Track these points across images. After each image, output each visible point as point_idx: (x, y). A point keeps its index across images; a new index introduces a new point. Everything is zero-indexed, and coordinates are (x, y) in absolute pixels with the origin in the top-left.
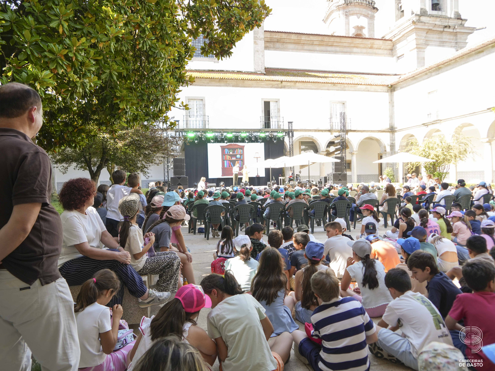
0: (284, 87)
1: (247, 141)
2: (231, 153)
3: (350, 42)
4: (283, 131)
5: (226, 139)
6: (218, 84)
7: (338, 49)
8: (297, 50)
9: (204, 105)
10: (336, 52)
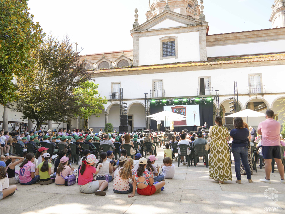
0: (214, 68)
1: (187, 104)
2: (178, 111)
3: (275, 32)
4: (213, 96)
5: (174, 103)
6: (171, 71)
7: (266, 38)
8: (235, 43)
9: (163, 84)
10: (265, 40)
